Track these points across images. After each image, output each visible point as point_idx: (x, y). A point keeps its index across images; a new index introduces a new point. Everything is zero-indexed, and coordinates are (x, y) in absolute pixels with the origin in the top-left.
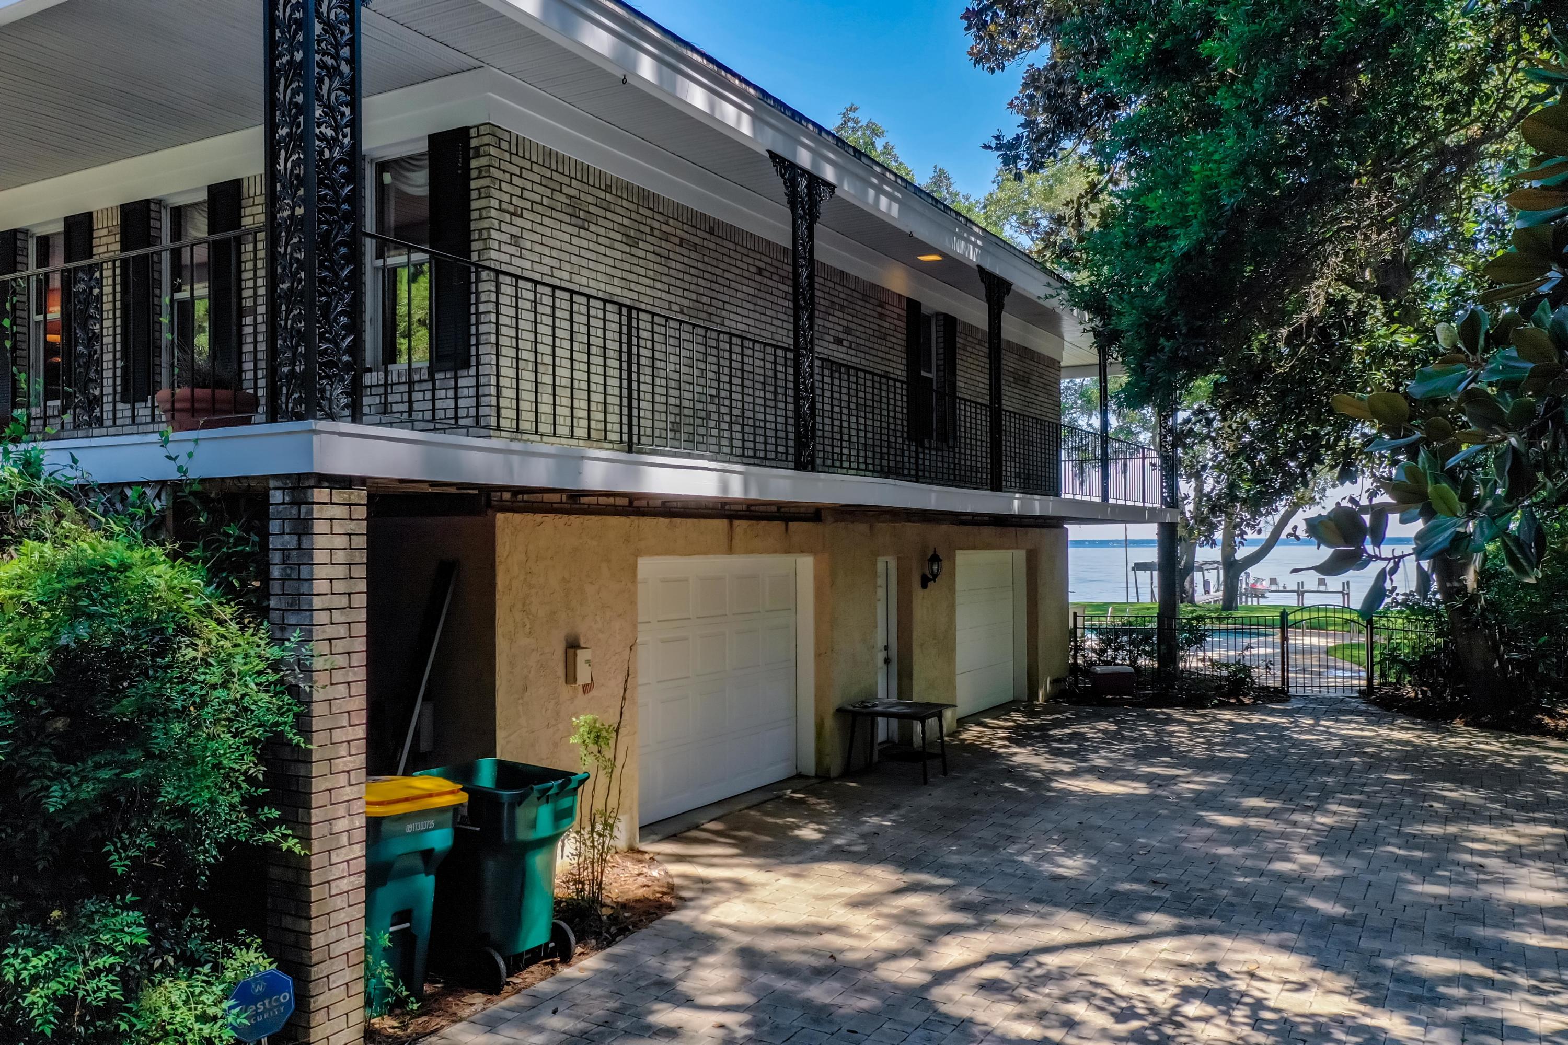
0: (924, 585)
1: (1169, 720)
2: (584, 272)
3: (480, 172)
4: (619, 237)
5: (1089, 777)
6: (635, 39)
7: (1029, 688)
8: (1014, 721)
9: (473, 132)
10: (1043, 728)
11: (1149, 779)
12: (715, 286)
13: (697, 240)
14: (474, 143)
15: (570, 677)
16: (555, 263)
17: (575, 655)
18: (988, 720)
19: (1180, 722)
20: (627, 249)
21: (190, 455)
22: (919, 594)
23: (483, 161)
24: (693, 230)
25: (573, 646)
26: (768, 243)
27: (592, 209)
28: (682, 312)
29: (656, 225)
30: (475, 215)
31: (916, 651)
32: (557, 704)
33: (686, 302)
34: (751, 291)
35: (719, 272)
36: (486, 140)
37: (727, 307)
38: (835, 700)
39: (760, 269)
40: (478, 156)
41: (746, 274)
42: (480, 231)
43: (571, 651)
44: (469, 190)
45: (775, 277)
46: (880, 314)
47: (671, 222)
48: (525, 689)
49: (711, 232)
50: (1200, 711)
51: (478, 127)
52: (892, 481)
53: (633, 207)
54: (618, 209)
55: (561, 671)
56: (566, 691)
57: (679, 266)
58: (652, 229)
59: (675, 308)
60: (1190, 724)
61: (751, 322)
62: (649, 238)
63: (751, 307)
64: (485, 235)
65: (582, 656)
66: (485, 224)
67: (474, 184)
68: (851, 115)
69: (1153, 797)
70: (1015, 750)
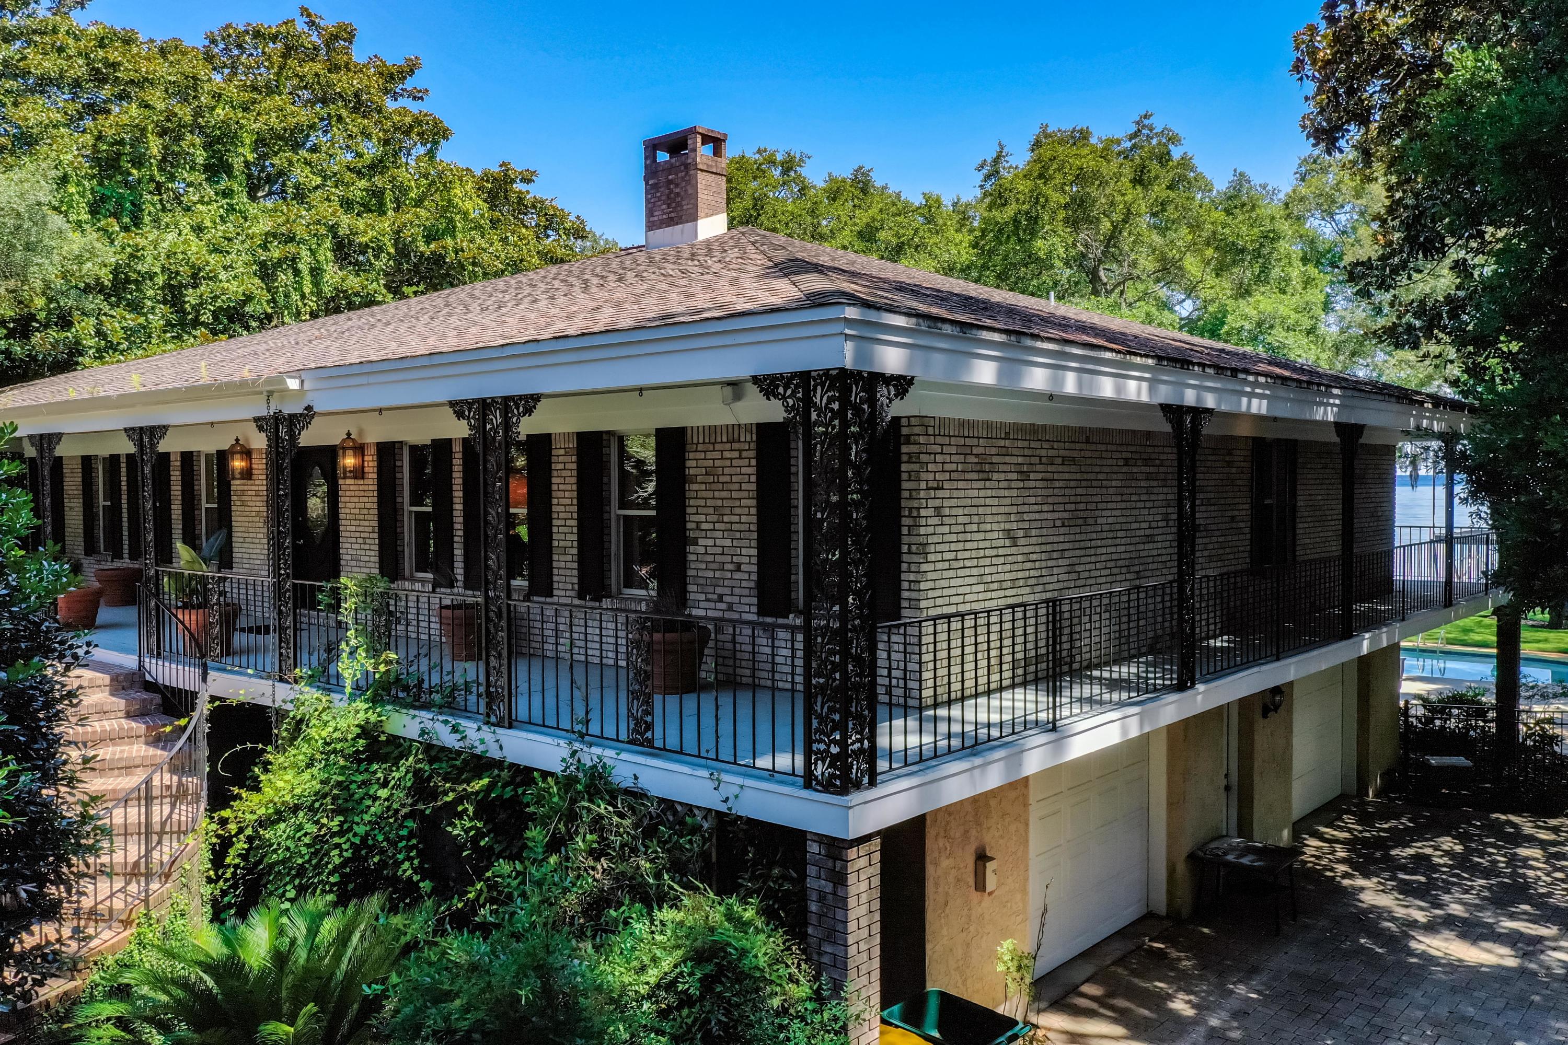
0: (1265, 716)
1: (1519, 839)
2: (989, 519)
3: (910, 457)
4: (1014, 476)
5: (1447, 934)
6: (1063, 363)
7: (1358, 782)
8: (1350, 830)
9: (904, 422)
10: (1381, 844)
11: (1513, 940)
12: (1091, 491)
13: (1075, 454)
14: (905, 431)
15: (980, 885)
16: (966, 520)
17: (985, 867)
18: (1323, 829)
19: (1531, 840)
20: (1021, 484)
21: (736, 797)
22: (1260, 723)
23: (914, 448)
24: (1072, 446)
25: (982, 858)
26: (1134, 432)
27: (995, 459)
28: (1063, 526)
29: (1043, 453)
30: (905, 494)
31: (1257, 778)
32: (969, 910)
33: (1066, 515)
34: (1119, 483)
35: (1092, 476)
36: (917, 430)
37: (1100, 506)
38: (1186, 846)
39: (1126, 459)
40: (908, 442)
41: (1115, 469)
42: (911, 509)
43: (979, 863)
44: (899, 472)
45: (1139, 463)
46: (1228, 462)
47: (1056, 445)
48: (946, 904)
49: (1088, 441)
50: (1553, 822)
51: (908, 417)
52: (1256, 669)
53: (1026, 444)
54: (1015, 451)
55: (971, 881)
56: (975, 896)
57: (1061, 484)
58: (1041, 457)
59: (1058, 523)
60: (1543, 844)
61: (1118, 513)
62: (1039, 468)
63: (1119, 498)
64: (915, 514)
65: (991, 866)
66: (915, 504)
67: (904, 467)
68: (1146, 122)
69: (1522, 971)
70: (1360, 882)
